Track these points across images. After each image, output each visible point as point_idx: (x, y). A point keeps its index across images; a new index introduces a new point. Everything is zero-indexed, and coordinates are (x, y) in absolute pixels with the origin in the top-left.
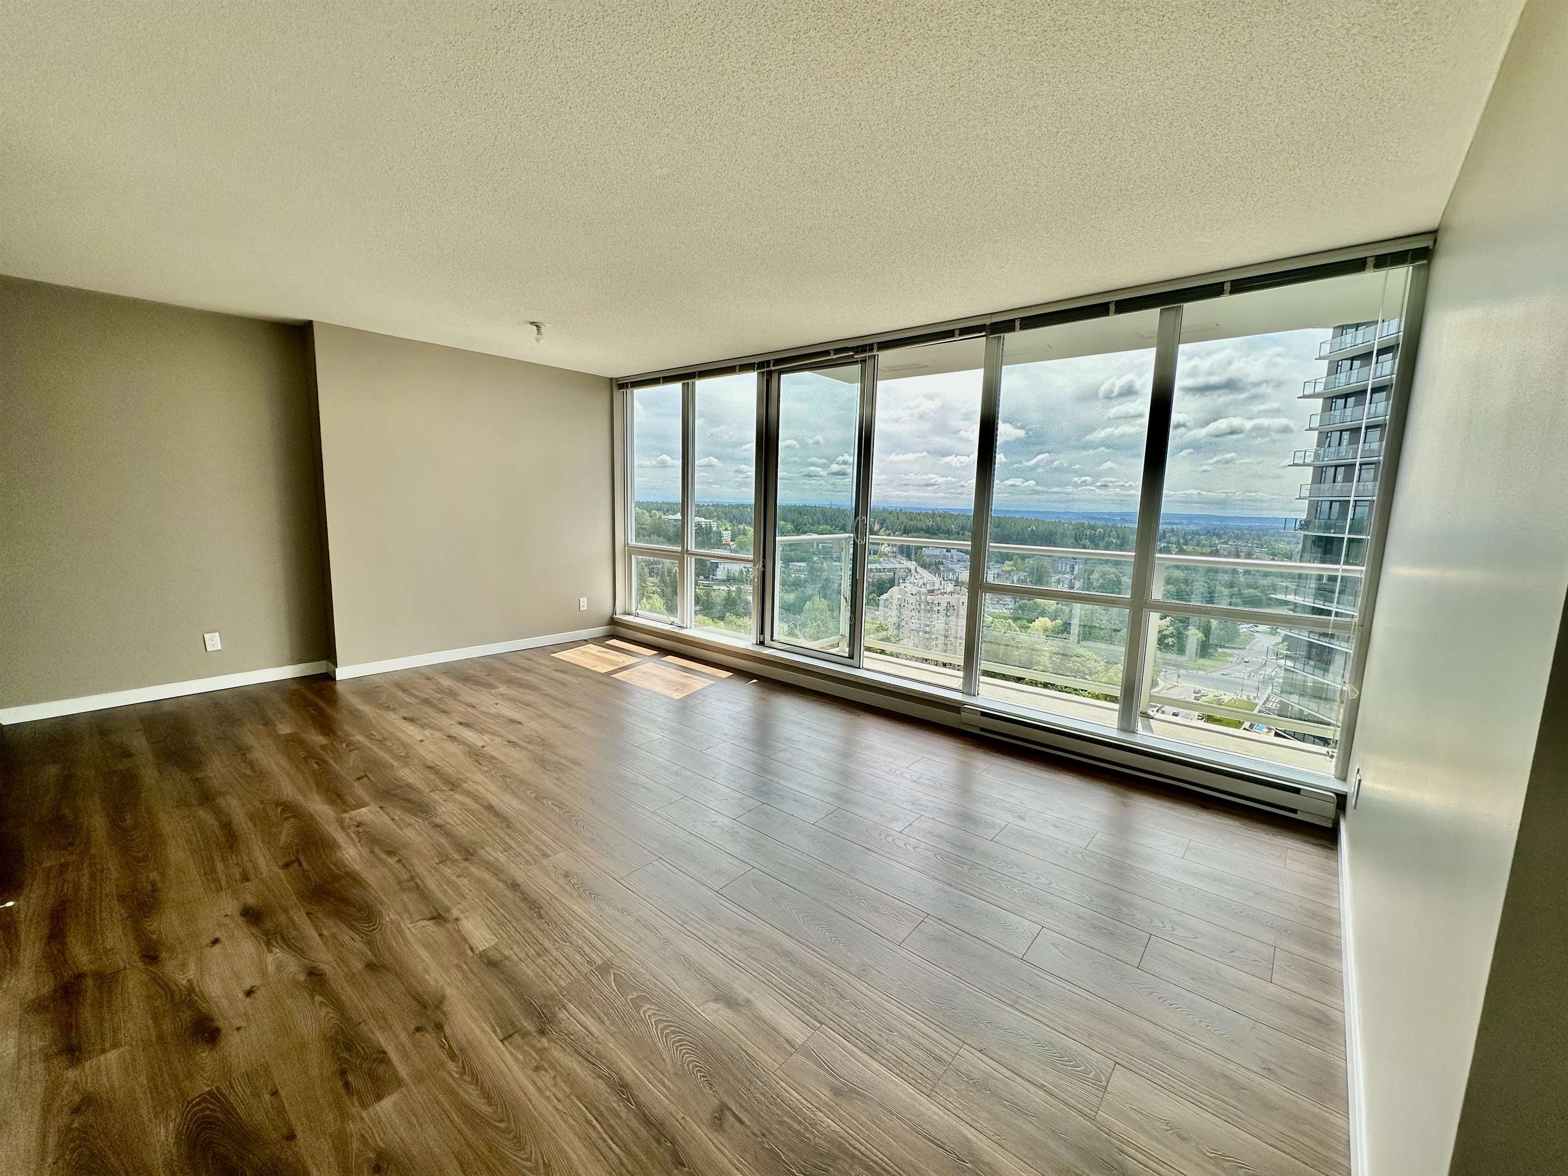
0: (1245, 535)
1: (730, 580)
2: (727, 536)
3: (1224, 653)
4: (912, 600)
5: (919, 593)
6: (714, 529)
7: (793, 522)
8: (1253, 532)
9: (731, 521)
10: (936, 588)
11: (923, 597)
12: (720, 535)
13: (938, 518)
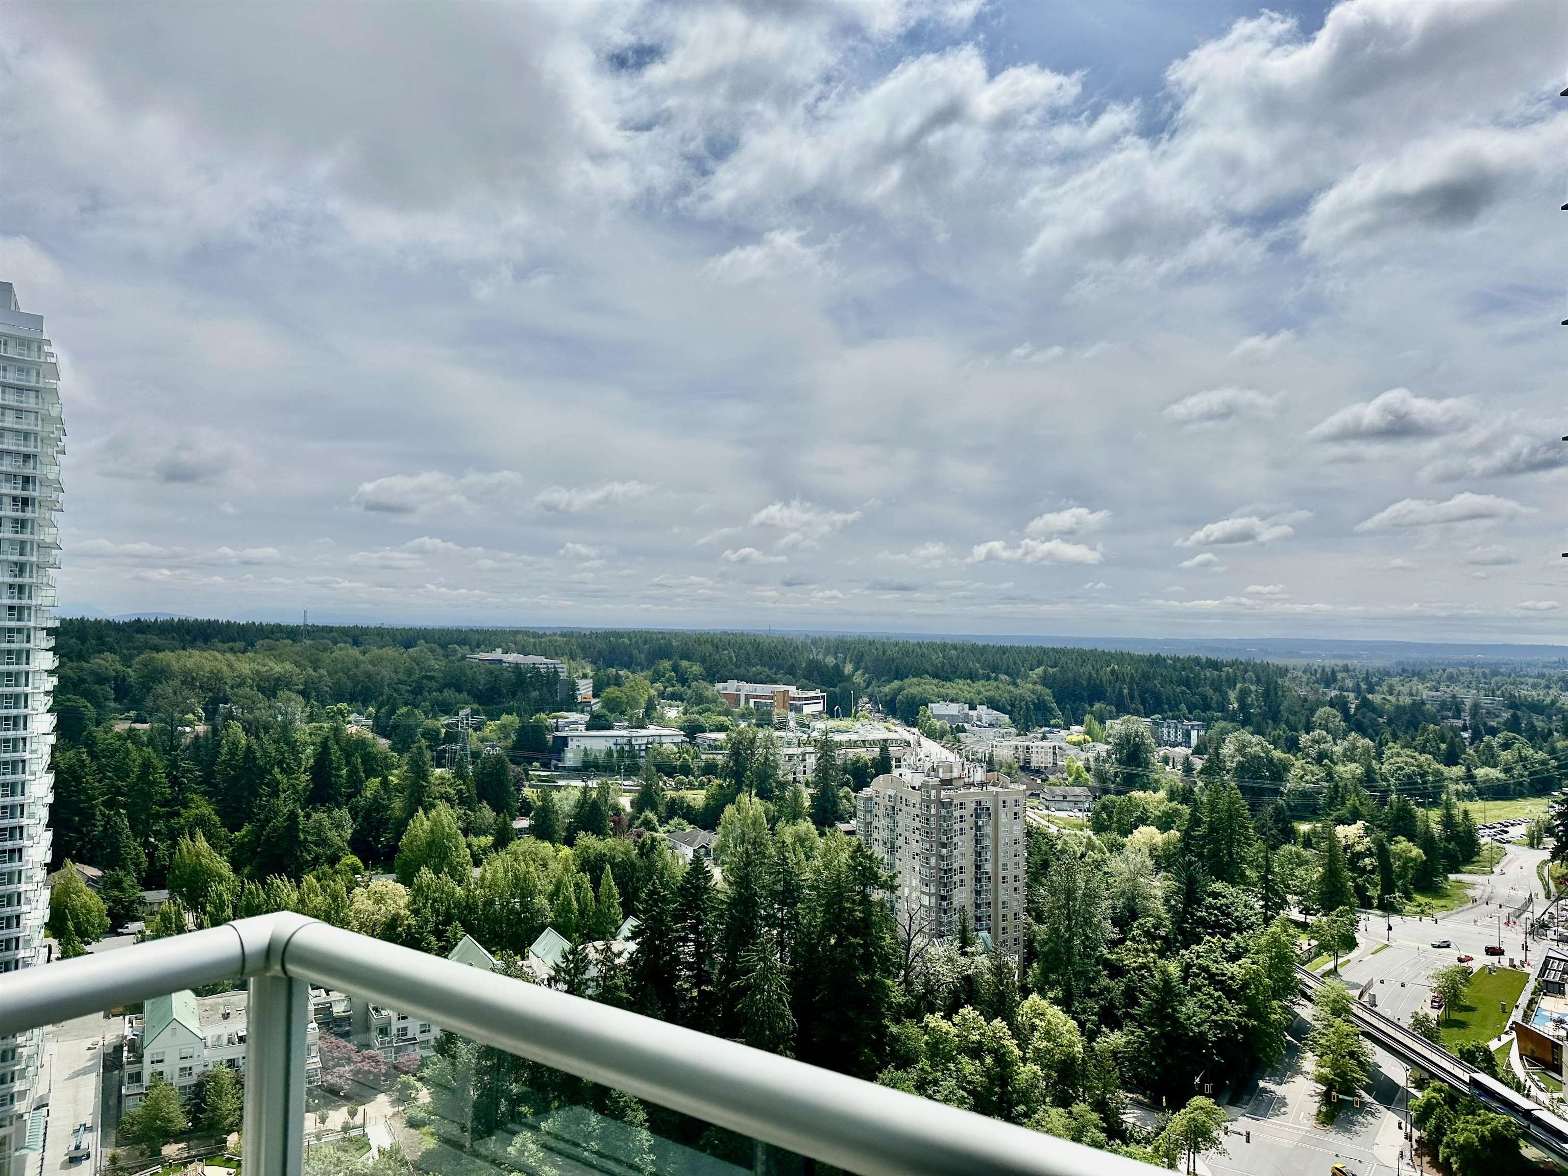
0: (1463, 674)
1: (588, 767)
2: (585, 689)
3: (1460, 882)
4: (915, 798)
5: (924, 785)
6: (563, 676)
7: (703, 661)
8: (1476, 669)
9: (594, 662)
10: (955, 774)
11: (933, 792)
12: (573, 687)
13: (953, 652)
